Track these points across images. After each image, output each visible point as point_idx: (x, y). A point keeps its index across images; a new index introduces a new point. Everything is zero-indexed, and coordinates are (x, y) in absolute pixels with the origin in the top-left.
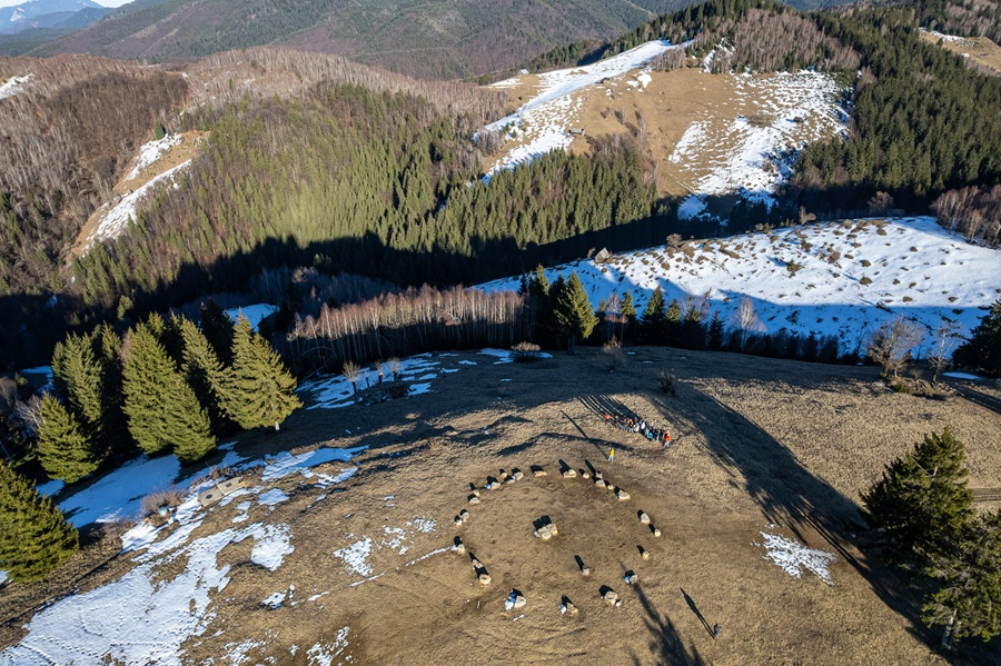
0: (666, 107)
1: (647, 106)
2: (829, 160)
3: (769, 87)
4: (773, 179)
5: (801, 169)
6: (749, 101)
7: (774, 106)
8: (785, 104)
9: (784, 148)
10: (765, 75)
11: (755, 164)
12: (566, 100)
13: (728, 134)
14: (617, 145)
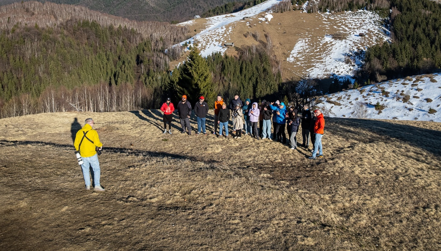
0: (282, 31)
1: (271, 31)
2: (384, 54)
3: (342, 19)
4: (352, 68)
5: (368, 60)
6: (331, 27)
7: (346, 29)
8: (352, 27)
9: (356, 50)
10: (339, 13)
11: (340, 60)
12: (222, 28)
13: (321, 45)
14: (254, 51)
